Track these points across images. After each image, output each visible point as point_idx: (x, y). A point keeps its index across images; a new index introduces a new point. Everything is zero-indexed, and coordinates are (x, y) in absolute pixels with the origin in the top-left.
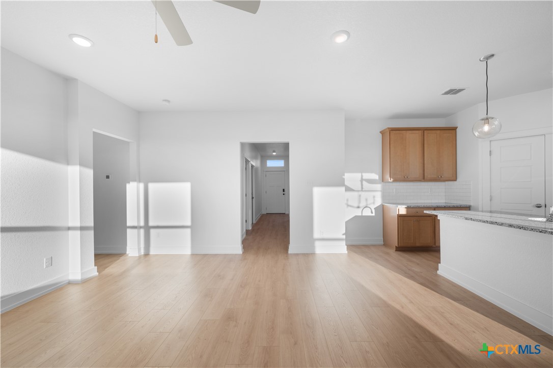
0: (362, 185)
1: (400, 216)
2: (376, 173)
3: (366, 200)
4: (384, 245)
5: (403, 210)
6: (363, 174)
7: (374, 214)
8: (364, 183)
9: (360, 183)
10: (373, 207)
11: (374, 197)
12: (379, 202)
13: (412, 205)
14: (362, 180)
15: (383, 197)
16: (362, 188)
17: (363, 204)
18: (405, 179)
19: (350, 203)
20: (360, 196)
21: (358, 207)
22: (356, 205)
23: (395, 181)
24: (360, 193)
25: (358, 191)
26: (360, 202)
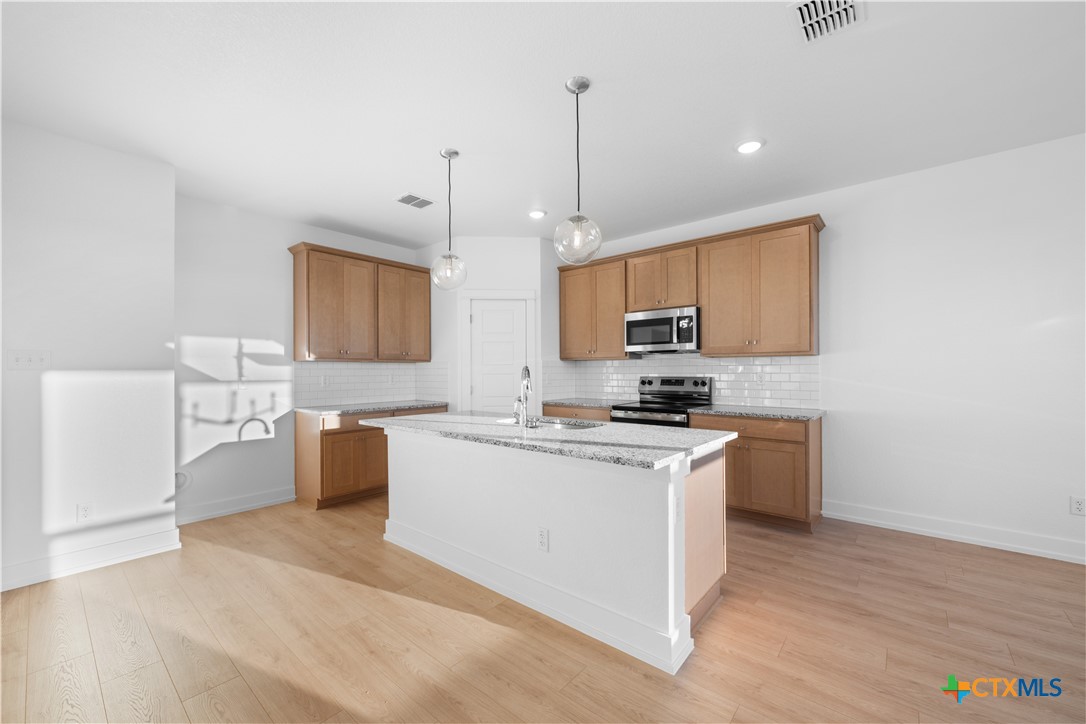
0: (240, 367)
1: (327, 435)
2: (278, 341)
3: (253, 403)
4: (296, 500)
5: (332, 422)
6: (244, 341)
7: (272, 435)
8: (246, 362)
9: (234, 362)
10: (270, 419)
11: (273, 395)
12: (284, 406)
13: (352, 409)
14: (240, 356)
15: (296, 395)
16: (241, 375)
17: (243, 412)
18: (342, 356)
19: (202, 414)
20: (234, 394)
21: (230, 422)
22: (223, 417)
23: (321, 358)
24: (234, 387)
25: (229, 382)
26: (233, 408)
